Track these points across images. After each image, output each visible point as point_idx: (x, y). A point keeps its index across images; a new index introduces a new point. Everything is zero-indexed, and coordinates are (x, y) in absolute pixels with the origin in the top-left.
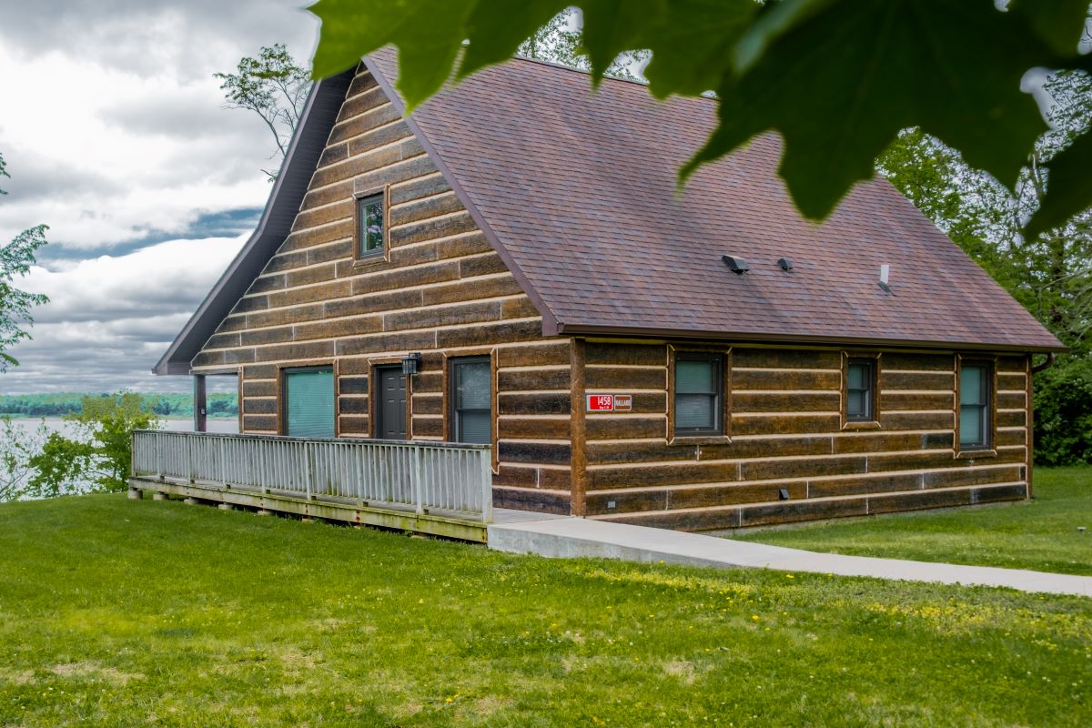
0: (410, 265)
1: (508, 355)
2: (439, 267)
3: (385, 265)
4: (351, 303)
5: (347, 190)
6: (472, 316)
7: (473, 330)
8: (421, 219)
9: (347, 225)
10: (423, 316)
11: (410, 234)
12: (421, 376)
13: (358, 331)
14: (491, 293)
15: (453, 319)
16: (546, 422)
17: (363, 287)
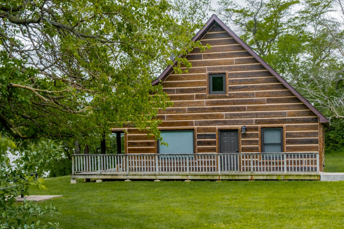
0: (240, 98)
1: (290, 127)
2: (255, 100)
3: (226, 97)
4: (205, 108)
5: (203, 70)
6: (273, 115)
7: (273, 120)
8: (246, 84)
9: (202, 82)
10: (247, 114)
11: (240, 88)
12: (246, 133)
13: (209, 118)
14: (282, 109)
15: (263, 116)
16: (307, 146)
17: (212, 104)
